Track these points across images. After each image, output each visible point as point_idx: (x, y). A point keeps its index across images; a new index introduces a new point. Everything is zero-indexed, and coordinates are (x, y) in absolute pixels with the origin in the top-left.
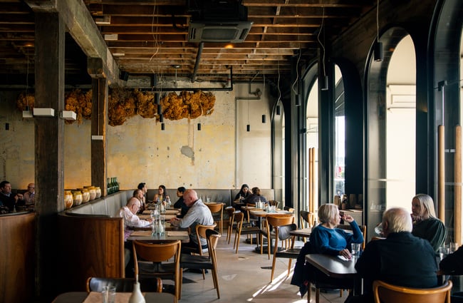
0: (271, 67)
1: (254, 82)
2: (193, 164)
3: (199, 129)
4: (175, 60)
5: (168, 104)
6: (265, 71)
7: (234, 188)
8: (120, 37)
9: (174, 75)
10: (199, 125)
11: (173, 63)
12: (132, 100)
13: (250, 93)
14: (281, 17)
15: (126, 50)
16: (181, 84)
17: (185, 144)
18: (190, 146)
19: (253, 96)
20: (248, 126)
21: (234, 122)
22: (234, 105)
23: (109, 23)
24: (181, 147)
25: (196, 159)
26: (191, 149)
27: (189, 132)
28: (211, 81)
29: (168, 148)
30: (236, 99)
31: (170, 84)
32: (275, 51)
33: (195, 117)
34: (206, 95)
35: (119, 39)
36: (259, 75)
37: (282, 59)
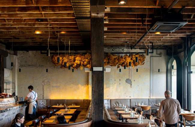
0: (170, 42)
1: (158, 49)
2: (131, 87)
3: (137, 71)
4: (128, 40)
5: (124, 60)
6: (166, 44)
7: (149, 98)
8: (108, 29)
9: (124, 46)
10: (137, 69)
11: (127, 41)
12: (107, 58)
13: (157, 54)
14: (193, 19)
15: (108, 35)
16: (126, 50)
17: (128, 78)
18: (130, 79)
19: (158, 55)
20: (159, 70)
21: (150, 68)
22: (149, 60)
23: (108, 22)
24: (126, 79)
25: (132, 85)
26: (130, 80)
27: (129, 72)
28: (139, 49)
29: (120, 80)
30: (151, 57)
31: (120, 50)
32: (177, 35)
33: (137, 66)
34: (141, 55)
35: (108, 30)
36: (164, 46)
37: (179, 39)
